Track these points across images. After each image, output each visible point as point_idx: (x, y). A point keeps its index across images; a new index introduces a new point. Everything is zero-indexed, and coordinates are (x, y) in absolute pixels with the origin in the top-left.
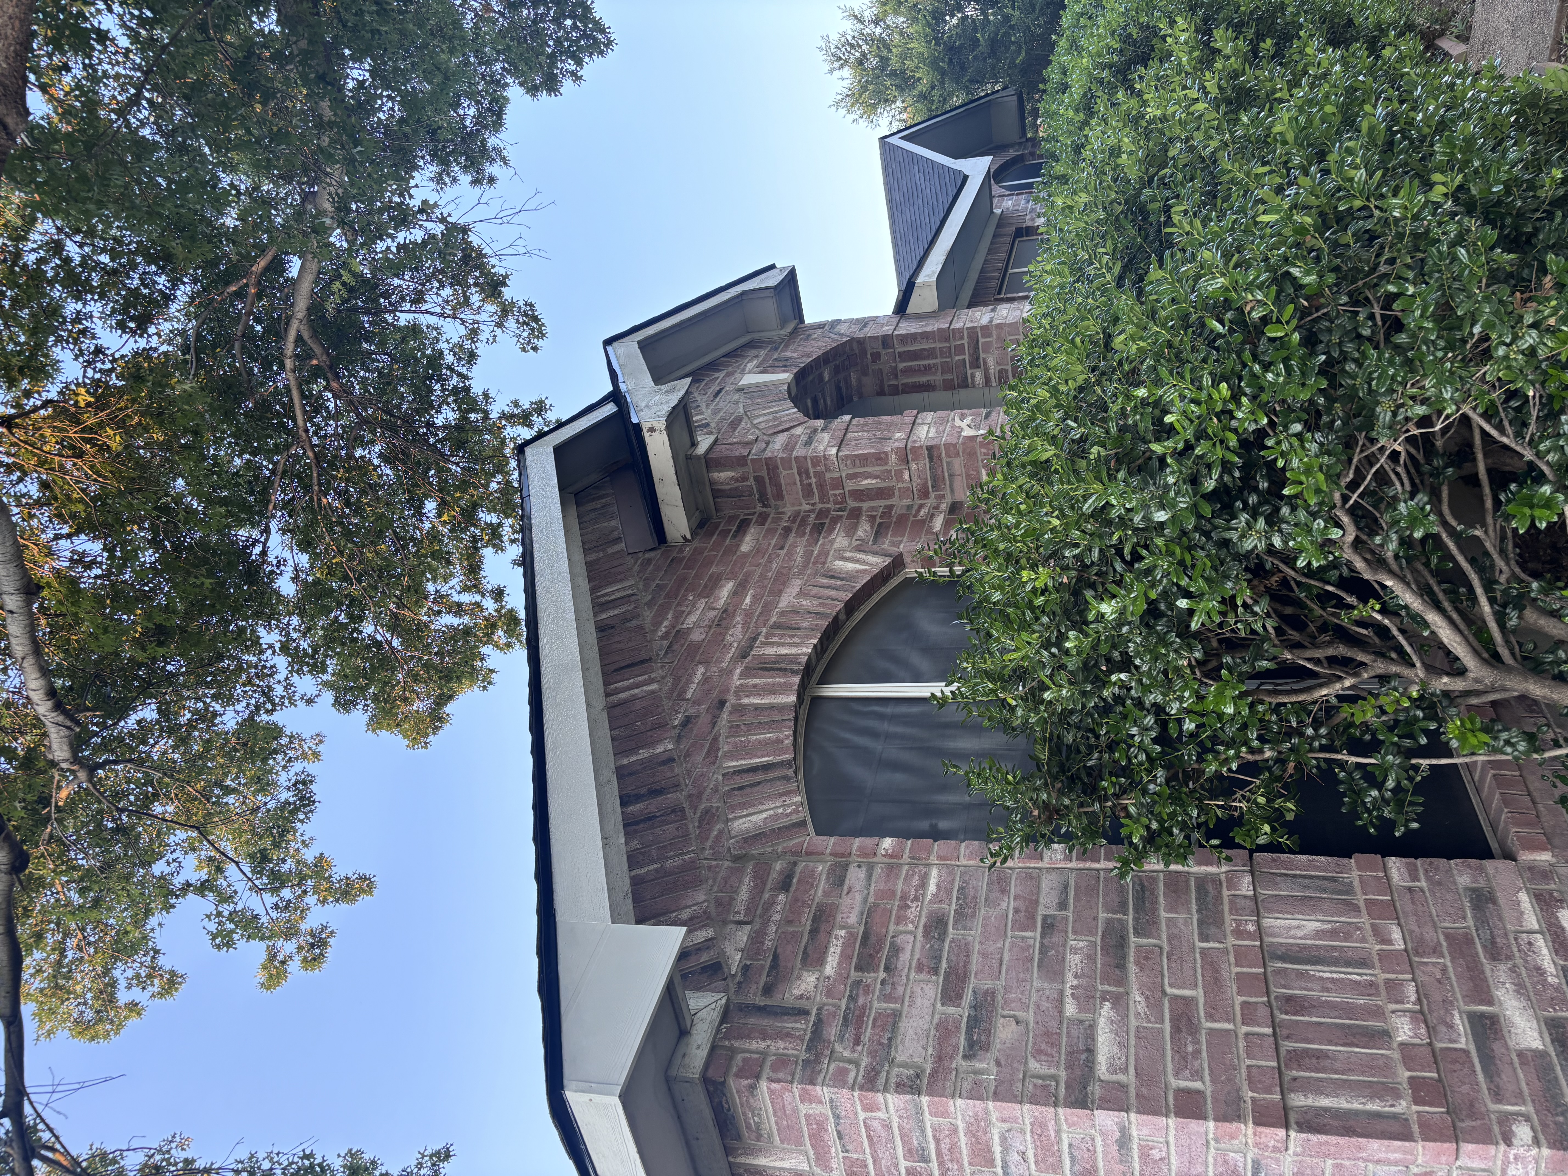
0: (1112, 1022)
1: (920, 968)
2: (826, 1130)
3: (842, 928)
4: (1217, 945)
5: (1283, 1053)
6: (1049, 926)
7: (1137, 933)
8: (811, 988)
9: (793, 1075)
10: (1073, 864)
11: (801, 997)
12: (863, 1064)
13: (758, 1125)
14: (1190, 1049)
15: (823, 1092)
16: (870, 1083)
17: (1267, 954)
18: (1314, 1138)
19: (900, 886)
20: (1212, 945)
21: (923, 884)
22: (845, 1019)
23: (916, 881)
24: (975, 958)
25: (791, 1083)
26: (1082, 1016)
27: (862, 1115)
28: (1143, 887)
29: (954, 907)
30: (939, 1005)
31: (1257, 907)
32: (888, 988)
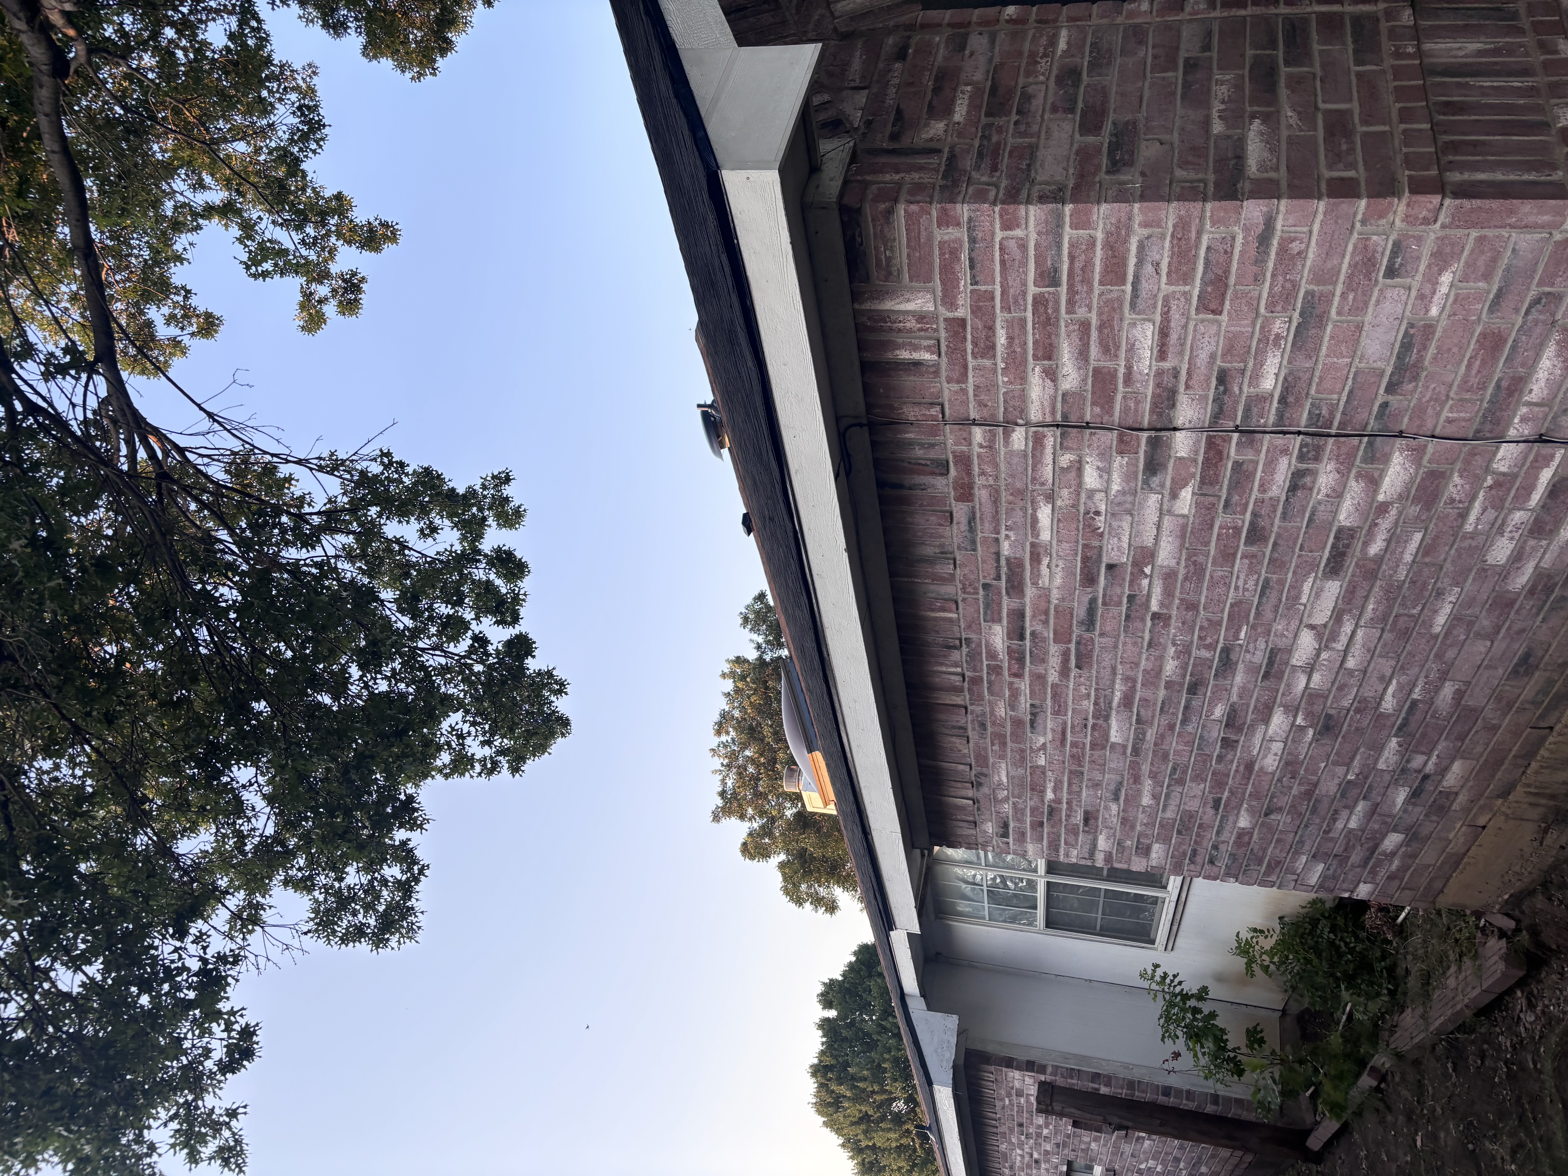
0: (1262, 134)
1: (1054, 109)
2: (959, 259)
3: (967, 84)
4: (1374, 68)
5: (1440, 144)
6: (1191, 66)
7: (1287, 63)
8: (941, 132)
9: (931, 197)
10: (1216, 14)
11: (931, 139)
12: (1003, 185)
13: (889, 260)
14: (1344, 147)
15: (964, 211)
16: (1013, 197)
17: (1427, 71)
18: (1467, 204)
19: (1027, 47)
20: (1368, 68)
21: (1053, 42)
22: (980, 154)
23: (1044, 41)
24: (1113, 97)
25: (931, 203)
26: (1229, 132)
27: (999, 235)
28: (1293, 27)
29: (1087, 59)
30: (1077, 136)
31: (1417, 34)
32: (1022, 128)
